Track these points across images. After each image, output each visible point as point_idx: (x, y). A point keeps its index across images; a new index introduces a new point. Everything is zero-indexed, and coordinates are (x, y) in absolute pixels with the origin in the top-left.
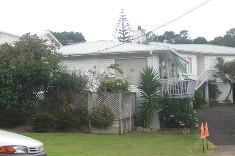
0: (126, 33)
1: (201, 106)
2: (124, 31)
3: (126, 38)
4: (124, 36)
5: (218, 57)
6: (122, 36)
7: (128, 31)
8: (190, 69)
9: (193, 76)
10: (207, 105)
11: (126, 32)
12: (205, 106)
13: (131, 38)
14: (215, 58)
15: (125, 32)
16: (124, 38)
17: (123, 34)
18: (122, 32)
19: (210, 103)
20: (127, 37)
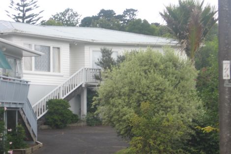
0: (28, 10)
1: (68, 125)
2: (24, 6)
3: (27, 18)
4: (24, 15)
5: (103, 47)
6: (21, 15)
7: (32, 6)
8: (57, 64)
9: (62, 76)
10: (82, 124)
11: (28, 8)
12: (78, 125)
13: (36, 18)
14: (98, 49)
15: (25, 8)
16: (23, 18)
17: (22, 11)
18: (22, 8)
19: (88, 120)
20: (29, 17)
